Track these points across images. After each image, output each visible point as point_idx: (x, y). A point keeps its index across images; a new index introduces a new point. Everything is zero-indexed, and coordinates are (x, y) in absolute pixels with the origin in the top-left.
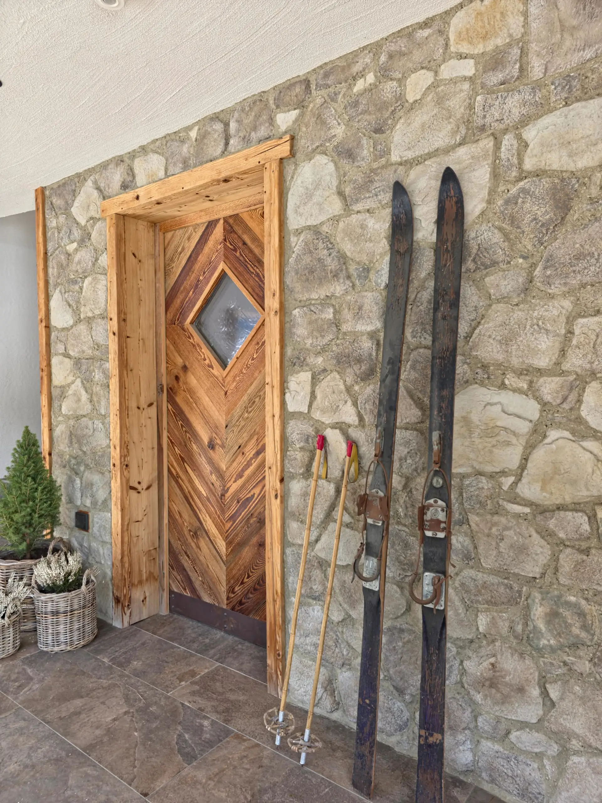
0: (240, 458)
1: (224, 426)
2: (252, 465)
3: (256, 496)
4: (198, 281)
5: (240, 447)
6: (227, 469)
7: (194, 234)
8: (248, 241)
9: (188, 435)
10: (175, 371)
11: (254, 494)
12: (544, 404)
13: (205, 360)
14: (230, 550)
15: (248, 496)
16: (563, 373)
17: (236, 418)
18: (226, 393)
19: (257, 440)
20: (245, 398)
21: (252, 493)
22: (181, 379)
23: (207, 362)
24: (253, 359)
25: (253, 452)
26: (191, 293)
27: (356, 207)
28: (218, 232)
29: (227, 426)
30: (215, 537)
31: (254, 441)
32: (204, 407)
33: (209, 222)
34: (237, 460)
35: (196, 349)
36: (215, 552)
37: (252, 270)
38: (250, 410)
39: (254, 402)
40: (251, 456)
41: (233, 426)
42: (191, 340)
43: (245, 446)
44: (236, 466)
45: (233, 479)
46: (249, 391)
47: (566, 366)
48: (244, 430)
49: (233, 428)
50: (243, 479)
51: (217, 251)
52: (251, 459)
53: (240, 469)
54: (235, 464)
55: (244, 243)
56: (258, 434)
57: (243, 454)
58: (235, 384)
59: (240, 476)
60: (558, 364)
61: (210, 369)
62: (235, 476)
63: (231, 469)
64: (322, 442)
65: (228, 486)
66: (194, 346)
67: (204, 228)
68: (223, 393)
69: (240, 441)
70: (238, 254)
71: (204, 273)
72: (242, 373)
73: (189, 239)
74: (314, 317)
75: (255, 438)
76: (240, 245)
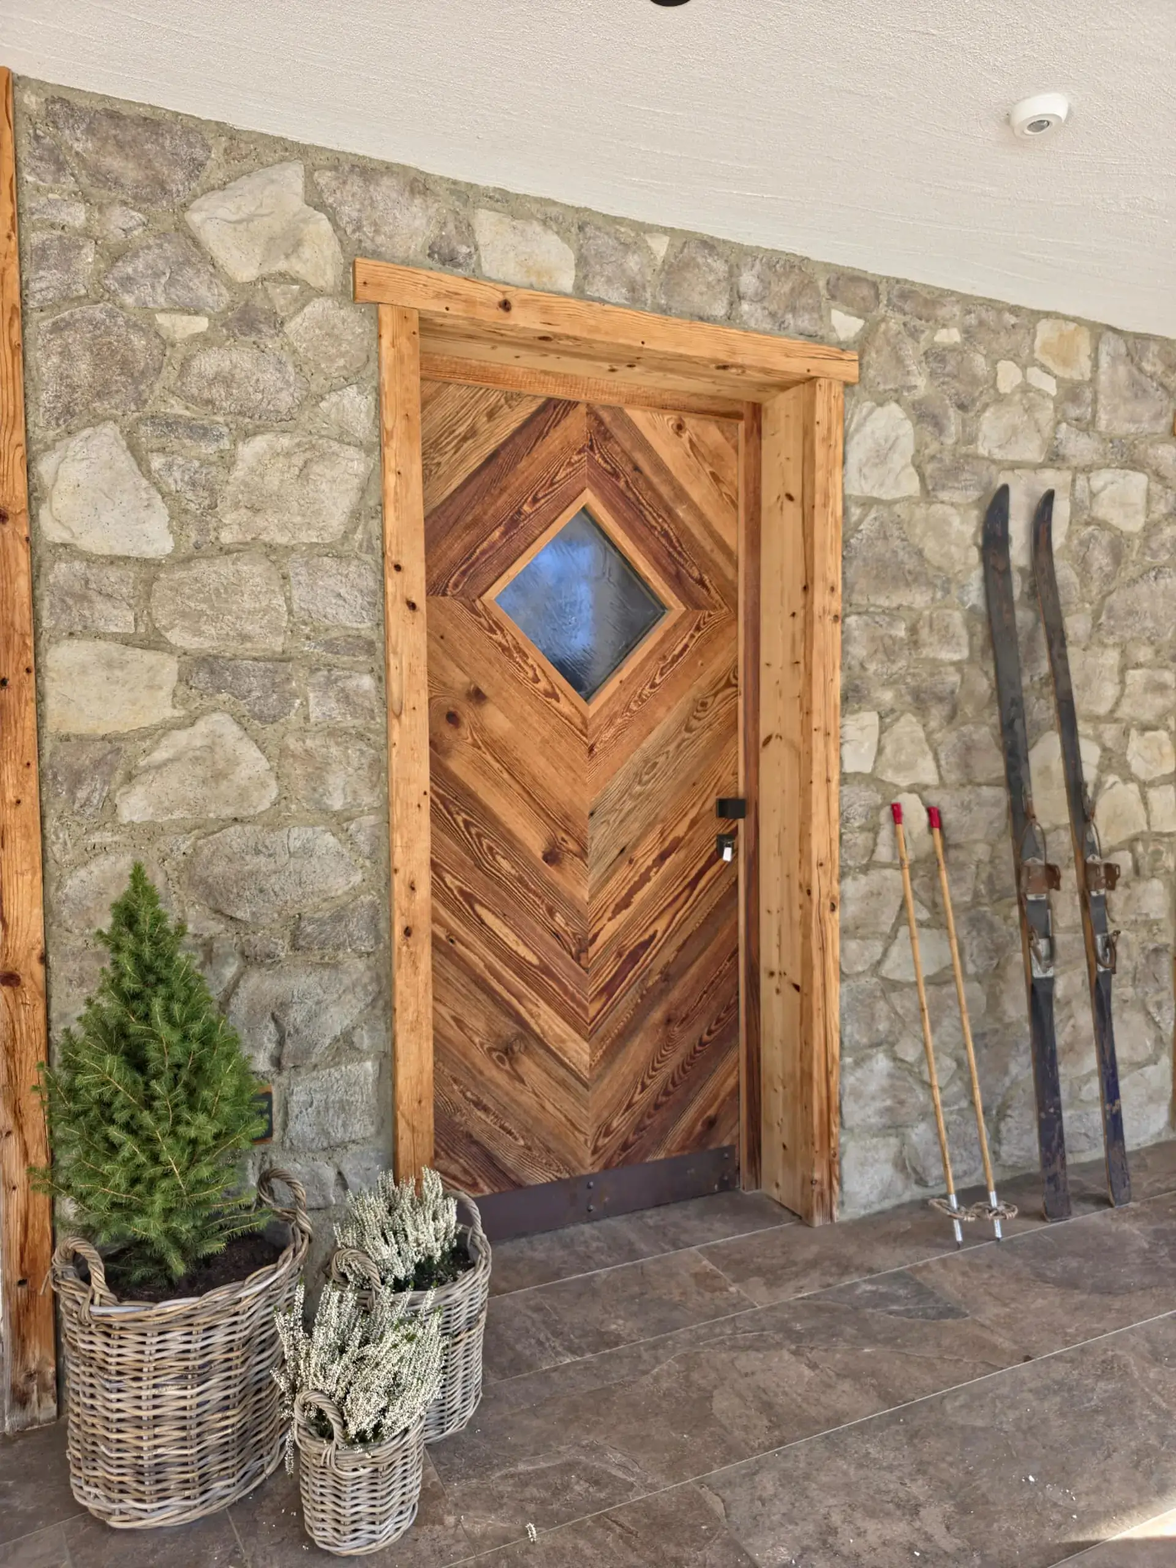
0: (624, 871)
1: (587, 813)
2: (649, 880)
3: (659, 935)
4: (519, 513)
5: (622, 851)
6: (592, 897)
7: (506, 409)
8: (647, 469)
9: (485, 842)
10: (447, 702)
11: (656, 932)
12: (1104, 749)
13: (536, 680)
14: (599, 1053)
15: (642, 939)
16: (1116, 721)
17: (615, 796)
18: (591, 749)
19: (662, 833)
20: (636, 757)
21: (651, 932)
22: (465, 721)
23: (543, 685)
24: (653, 686)
25: (654, 856)
26: (497, 534)
27: (944, 495)
28: (575, 426)
29: (592, 814)
30: (563, 1041)
31: (654, 835)
32: (534, 778)
33: (550, 400)
34: (618, 876)
35: (511, 656)
36: (562, 1072)
37: (653, 523)
38: (646, 778)
39: (656, 764)
40: (649, 862)
41: (609, 812)
42: (498, 637)
43: (635, 846)
44: (616, 888)
45: (609, 914)
46: (644, 745)
47: (1118, 714)
48: (632, 817)
49: (607, 817)
50: (631, 908)
51: (570, 464)
52: (649, 869)
53: (625, 891)
54: (612, 884)
55: (636, 468)
56: (663, 821)
57: (631, 861)
58: (612, 730)
59: (625, 903)
60: (1112, 711)
61: (553, 701)
62: (612, 907)
63: (602, 895)
64: (896, 813)
65: (595, 930)
66: (505, 649)
67: (533, 408)
68: (585, 748)
69: (623, 840)
70: (622, 484)
71: (535, 500)
72: (628, 709)
73: (491, 415)
74: (881, 632)
75: (659, 828)
76: (628, 469)
